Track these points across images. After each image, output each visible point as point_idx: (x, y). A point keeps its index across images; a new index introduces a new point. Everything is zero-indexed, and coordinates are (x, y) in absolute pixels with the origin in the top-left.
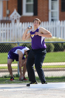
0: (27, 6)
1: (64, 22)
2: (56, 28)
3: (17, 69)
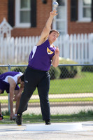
1: (75, 35)
2: (63, 45)
3: (7, 104)
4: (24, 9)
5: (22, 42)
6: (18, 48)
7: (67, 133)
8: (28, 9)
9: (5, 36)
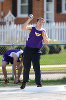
0: (22, 7)
1: (60, 23)
2: (51, 30)
3: (11, 72)
4: (24, 4)
7: (54, 93)
8: (27, 4)
9: (10, 23)
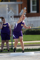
5: (30, 19)
6: (29, 22)
8: (36, 5)
